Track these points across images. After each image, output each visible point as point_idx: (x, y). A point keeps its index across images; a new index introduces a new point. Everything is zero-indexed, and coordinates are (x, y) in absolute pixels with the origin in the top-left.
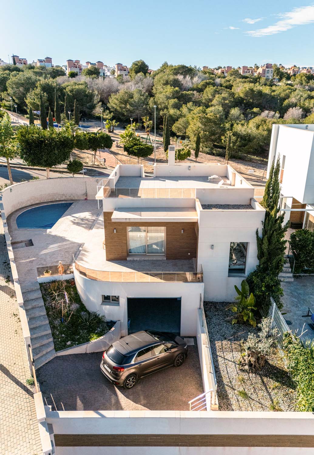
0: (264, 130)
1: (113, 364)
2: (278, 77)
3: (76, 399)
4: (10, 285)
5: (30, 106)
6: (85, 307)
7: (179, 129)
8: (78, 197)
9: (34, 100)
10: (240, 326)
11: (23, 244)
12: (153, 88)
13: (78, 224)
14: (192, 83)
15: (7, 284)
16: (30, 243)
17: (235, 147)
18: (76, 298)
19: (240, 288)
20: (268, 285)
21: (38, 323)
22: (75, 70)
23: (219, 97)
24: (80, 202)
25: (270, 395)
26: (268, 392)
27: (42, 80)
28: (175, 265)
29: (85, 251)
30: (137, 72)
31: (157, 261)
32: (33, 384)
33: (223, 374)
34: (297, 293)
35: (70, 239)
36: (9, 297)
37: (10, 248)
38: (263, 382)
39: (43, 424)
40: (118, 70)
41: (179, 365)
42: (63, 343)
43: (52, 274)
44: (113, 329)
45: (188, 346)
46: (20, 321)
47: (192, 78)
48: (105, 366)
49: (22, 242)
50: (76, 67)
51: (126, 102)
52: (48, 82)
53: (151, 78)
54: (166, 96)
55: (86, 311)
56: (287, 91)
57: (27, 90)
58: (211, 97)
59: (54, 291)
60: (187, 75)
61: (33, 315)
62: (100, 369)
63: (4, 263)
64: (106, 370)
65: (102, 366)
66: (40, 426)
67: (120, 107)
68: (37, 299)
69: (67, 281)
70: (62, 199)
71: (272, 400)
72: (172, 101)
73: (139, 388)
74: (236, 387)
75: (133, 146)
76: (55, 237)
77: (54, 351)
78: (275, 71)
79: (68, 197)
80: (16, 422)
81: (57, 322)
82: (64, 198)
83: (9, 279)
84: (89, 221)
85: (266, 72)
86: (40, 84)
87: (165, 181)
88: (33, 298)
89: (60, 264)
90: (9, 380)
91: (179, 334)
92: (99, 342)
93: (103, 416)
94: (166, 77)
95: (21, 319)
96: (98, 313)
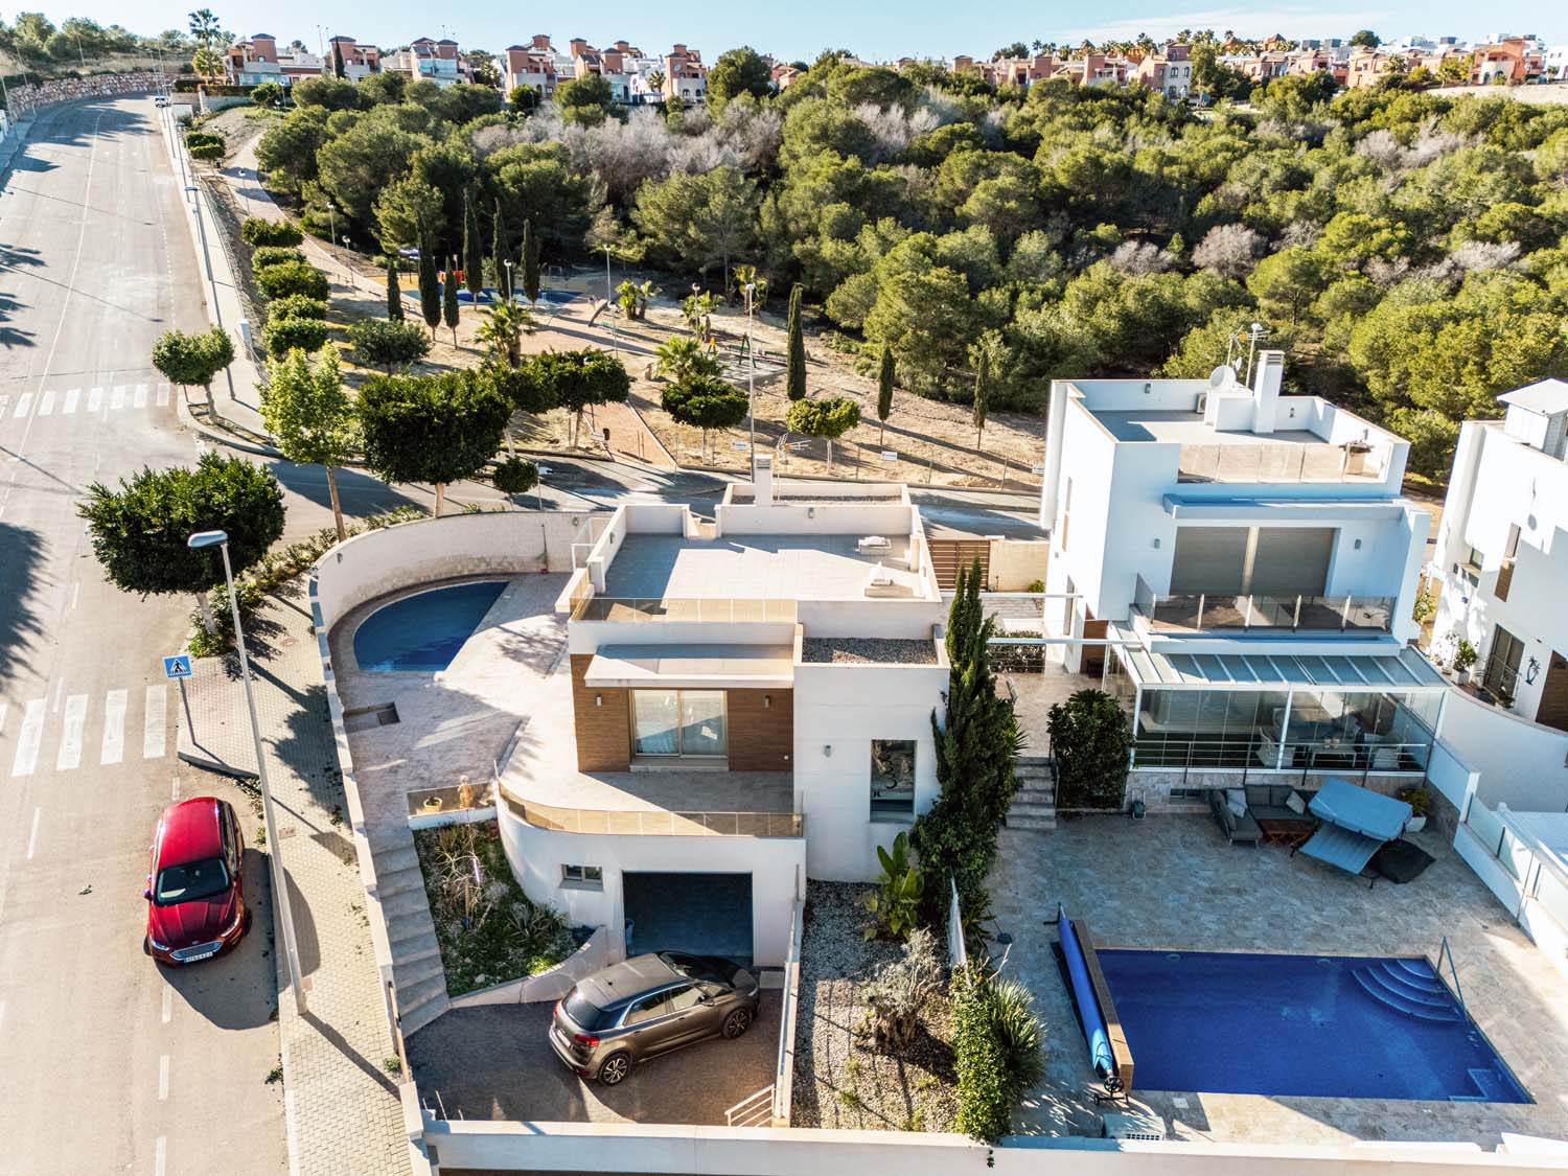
0: (1110, 316)
1: (577, 1030)
2: (1208, 89)
3: (491, 1103)
4: (342, 831)
5: (388, 230)
6: (521, 892)
7: (845, 309)
8: (522, 563)
9: (403, 211)
10: (885, 946)
11: (373, 717)
12: (782, 148)
13: (516, 655)
14: (908, 132)
15: (334, 829)
16: (390, 715)
17: (1009, 380)
18: (501, 869)
19: (890, 853)
20: (949, 849)
21: (410, 931)
22: (533, 82)
23: (985, 190)
24: (529, 580)
25: (909, 1101)
26: (907, 1095)
27: (427, 147)
28: (749, 786)
29: (530, 741)
30: (732, 91)
31: (706, 774)
32: (397, 1069)
33: (819, 1056)
34: (1054, 862)
35: (494, 704)
36: (341, 862)
37: (342, 738)
38: (902, 1074)
39: (418, 1143)
40: (674, 74)
41: (735, 1035)
42: (467, 980)
43: (444, 807)
44: (587, 946)
45: (760, 991)
46: (367, 924)
47: (907, 116)
48: (560, 1033)
49: (369, 710)
50: (537, 70)
51: (685, 217)
52: (443, 151)
53: (774, 117)
54: (813, 190)
55: (525, 901)
56: (1219, 159)
57: (380, 179)
58: (960, 184)
59: (449, 851)
60: (892, 101)
61: (398, 912)
62: (549, 1040)
63: (327, 770)
64: (560, 1042)
65: (552, 1035)
66: (412, 1147)
67: (668, 233)
68: (407, 870)
69: (482, 826)
70: (478, 571)
71: (910, 1112)
72: (833, 211)
73: (635, 1083)
74: (840, 1085)
75: (688, 397)
76: (454, 695)
77: (446, 997)
78: (1199, 69)
79: (494, 566)
80: (362, 1148)
81: (454, 929)
82: (483, 568)
83: (339, 813)
84: (547, 646)
85: (1168, 73)
86: (421, 160)
87: (742, 551)
88: (400, 867)
89: (463, 783)
90: (346, 1060)
91: (750, 959)
92: (550, 977)
93: (539, 1133)
94: (820, 117)
95: (370, 919)
96: (552, 906)
